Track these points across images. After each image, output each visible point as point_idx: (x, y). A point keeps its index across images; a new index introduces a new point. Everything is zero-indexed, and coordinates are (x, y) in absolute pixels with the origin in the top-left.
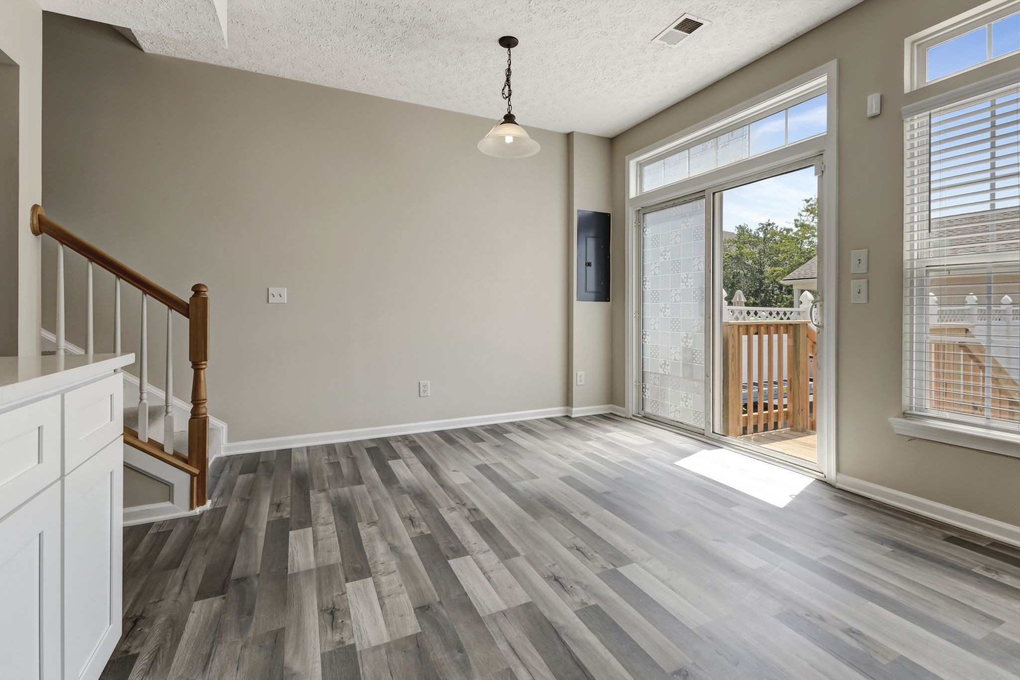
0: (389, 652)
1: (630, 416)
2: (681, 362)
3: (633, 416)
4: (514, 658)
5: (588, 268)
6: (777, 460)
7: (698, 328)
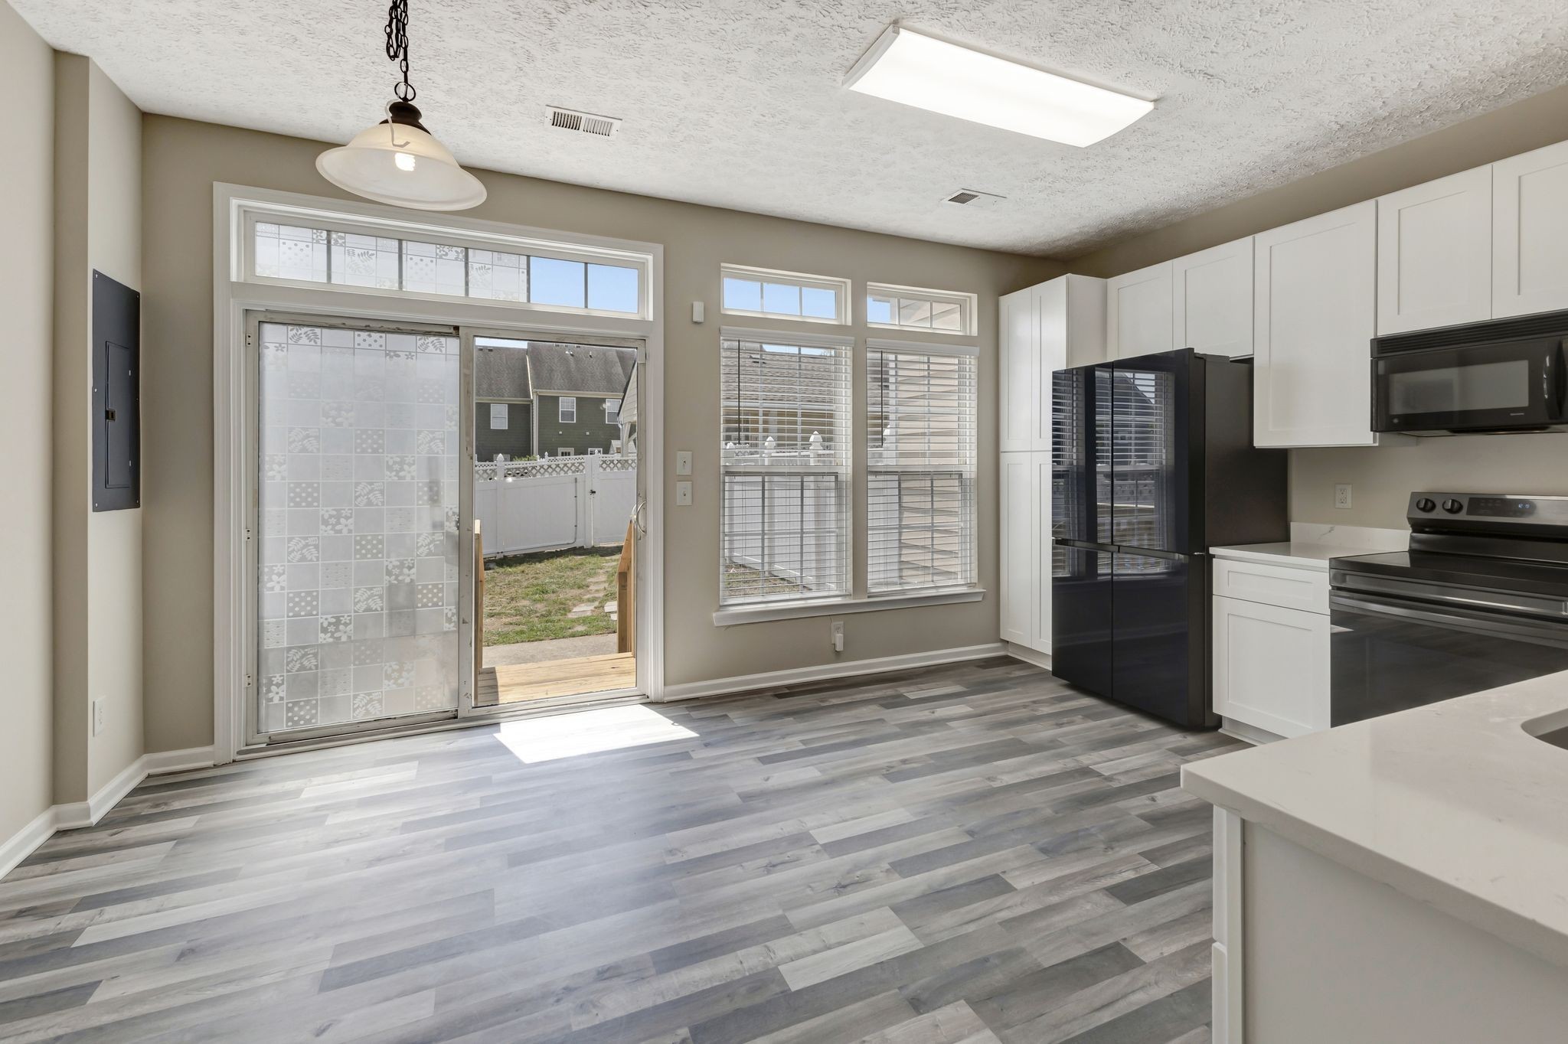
0: (1007, 1026)
1: (233, 756)
2: (385, 612)
3: (239, 753)
4: (983, 920)
5: (110, 423)
6: (588, 704)
7: (429, 549)
